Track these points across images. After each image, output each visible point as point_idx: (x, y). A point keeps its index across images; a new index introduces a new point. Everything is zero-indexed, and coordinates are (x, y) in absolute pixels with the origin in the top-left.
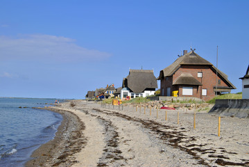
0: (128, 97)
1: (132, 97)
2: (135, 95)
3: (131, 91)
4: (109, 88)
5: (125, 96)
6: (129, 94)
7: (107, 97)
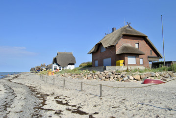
0: (57, 70)
1: (60, 69)
2: (62, 68)
3: (59, 66)
4: (42, 66)
5: (55, 69)
6: (58, 68)
7: (41, 70)
